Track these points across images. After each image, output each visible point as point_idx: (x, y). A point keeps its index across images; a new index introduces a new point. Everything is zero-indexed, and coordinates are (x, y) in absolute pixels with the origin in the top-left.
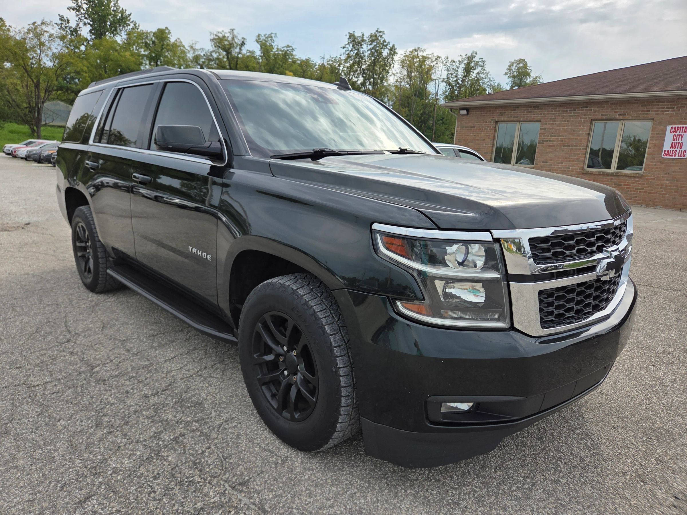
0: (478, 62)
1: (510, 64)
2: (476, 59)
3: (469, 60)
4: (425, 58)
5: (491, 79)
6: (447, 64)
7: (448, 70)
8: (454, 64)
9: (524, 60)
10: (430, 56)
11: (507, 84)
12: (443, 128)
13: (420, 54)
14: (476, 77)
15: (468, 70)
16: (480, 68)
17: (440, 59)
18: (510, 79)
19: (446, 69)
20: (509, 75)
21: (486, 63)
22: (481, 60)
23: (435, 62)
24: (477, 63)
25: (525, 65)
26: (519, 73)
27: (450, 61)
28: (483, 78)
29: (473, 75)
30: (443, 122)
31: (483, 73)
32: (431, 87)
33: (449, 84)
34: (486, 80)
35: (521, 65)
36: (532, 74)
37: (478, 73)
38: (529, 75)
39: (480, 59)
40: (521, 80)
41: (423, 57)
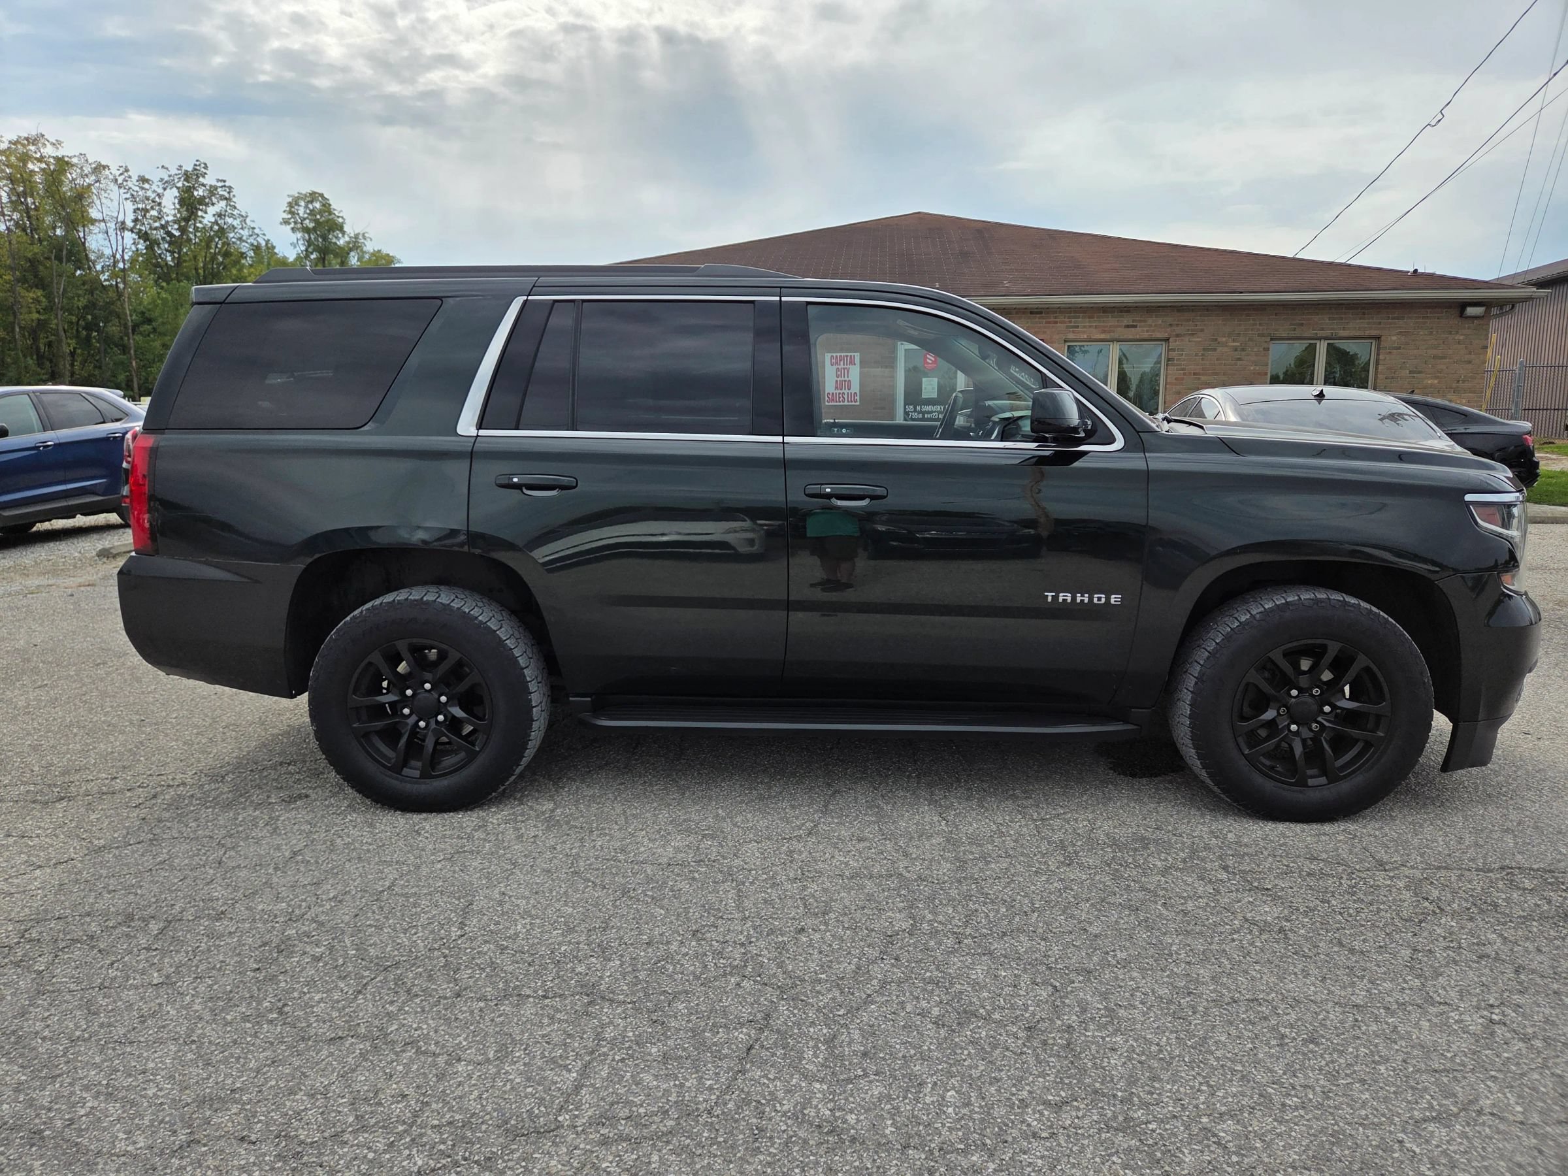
0: (216, 188)
1: (290, 200)
2: (209, 180)
3: (187, 180)
4: (63, 164)
5: (256, 231)
6: (130, 184)
7: (134, 199)
8: (146, 186)
9: (322, 195)
10: (75, 160)
11: (294, 245)
12: (157, 344)
13: (49, 151)
14: (216, 223)
15: (190, 205)
16: (223, 203)
17: (107, 172)
18: (299, 235)
19: (128, 196)
20: (292, 225)
21: (234, 192)
22: (220, 184)
23: (93, 178)
24: (212, 191)
25: (326, 206)
26: (317, 221)
27: (135, 178)
28: (234, 228)
29: (208, 217)
30: (154, 330)
31: (232, 216)
32: (97, 242)
33: (144, 236)
34: (245, 233)
35: (318, 205)
36: (346, 228)
37: (220, 215)
38: (341, 228)
39: (218, 180)
40: (325, 238)
41: (59, 160)
